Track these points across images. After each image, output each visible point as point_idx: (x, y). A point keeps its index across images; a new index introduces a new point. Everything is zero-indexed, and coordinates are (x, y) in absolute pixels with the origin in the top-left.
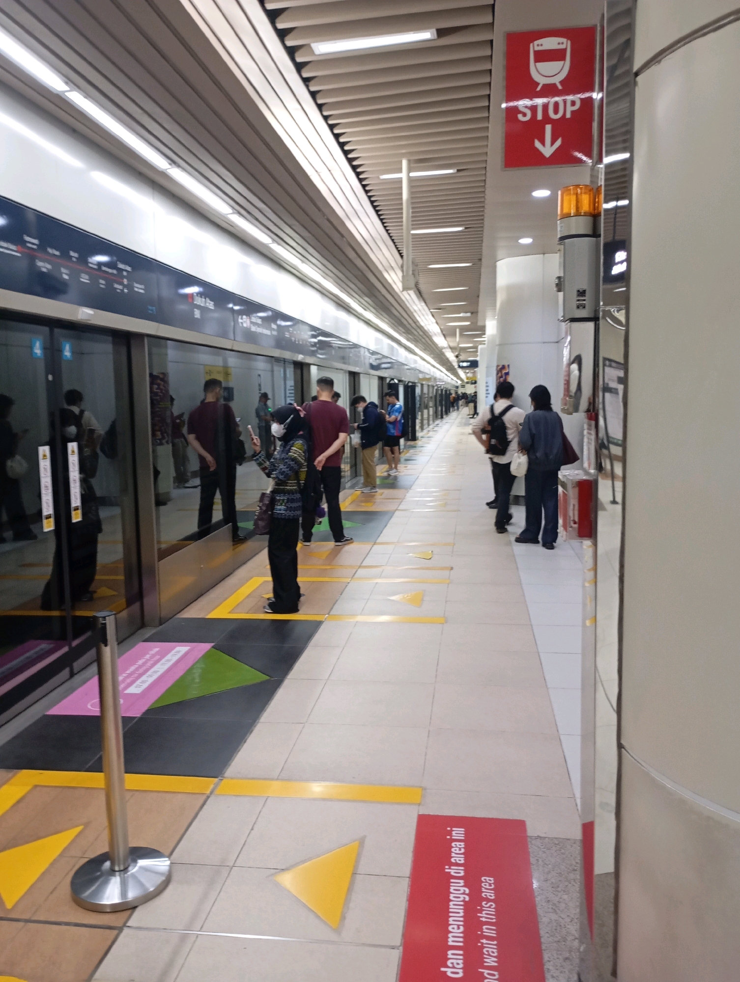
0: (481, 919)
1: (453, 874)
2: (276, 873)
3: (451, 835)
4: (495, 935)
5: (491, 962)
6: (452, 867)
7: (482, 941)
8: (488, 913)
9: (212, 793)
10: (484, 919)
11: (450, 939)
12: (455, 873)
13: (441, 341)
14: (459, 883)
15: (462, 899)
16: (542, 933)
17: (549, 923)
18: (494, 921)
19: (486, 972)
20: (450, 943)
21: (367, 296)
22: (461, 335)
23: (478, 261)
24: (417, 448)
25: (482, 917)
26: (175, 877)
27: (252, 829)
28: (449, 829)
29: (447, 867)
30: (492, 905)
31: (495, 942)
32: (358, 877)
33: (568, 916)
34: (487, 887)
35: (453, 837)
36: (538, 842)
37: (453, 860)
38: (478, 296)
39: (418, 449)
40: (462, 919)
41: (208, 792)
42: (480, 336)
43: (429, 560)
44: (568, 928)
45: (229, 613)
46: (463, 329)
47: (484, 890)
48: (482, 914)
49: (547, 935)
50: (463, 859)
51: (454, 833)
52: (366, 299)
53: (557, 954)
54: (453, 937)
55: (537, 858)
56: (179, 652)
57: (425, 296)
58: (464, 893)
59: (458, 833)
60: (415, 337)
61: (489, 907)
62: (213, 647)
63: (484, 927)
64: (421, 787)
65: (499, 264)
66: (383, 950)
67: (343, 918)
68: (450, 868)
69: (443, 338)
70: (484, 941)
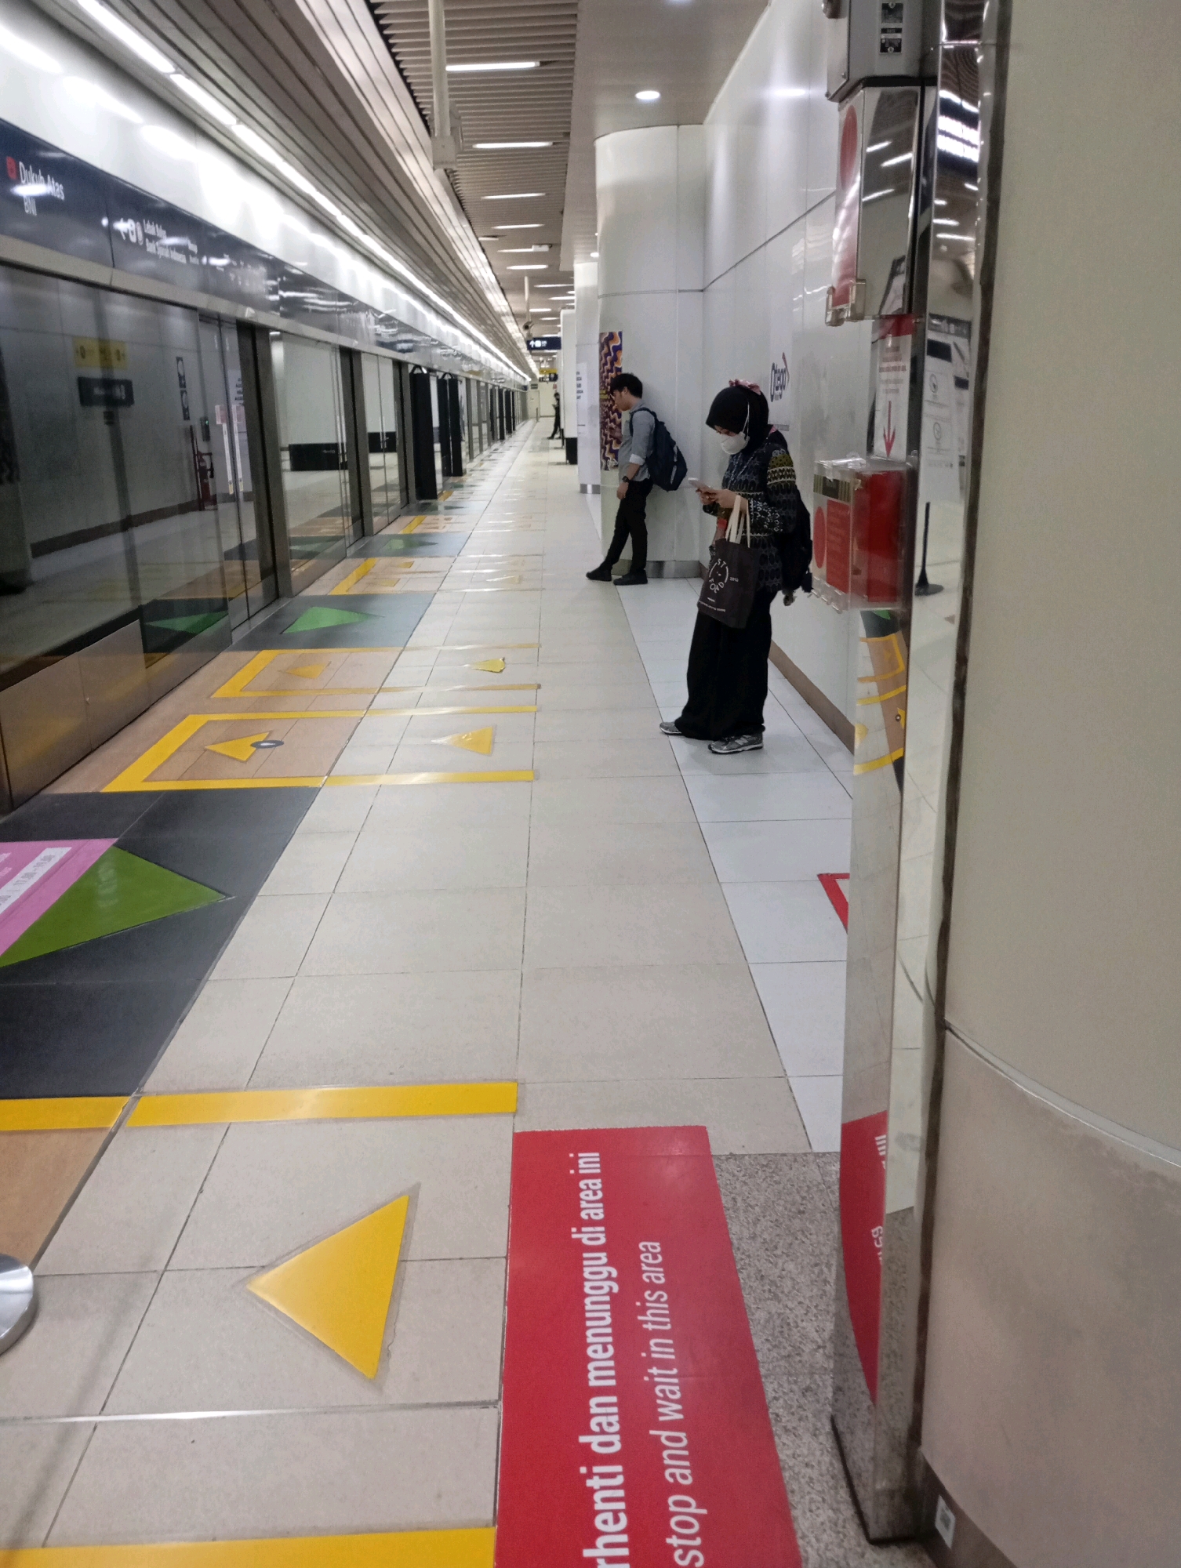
0: (645, 1326)
1: (585, 1242)
2: (250, 1276)
3: (577, 1168)
4: (673, 1357)
5: (670, 1413)
6: (584, 1229)
7: (650, 1371)
8: (655, 1313)
9: (119, 1126)
10: (650, 1327)
11: (592, 1374)
12: (590, 1239)
13: (497, 301)
14: (599, 1258)
15: (606, 1290)
16: (757, 1342)
17: (767, 1321)
18: (669, 1327)
19: (664, 1434)
20: (593, 1383)
21: (365, 200)
22: (532, 290)
23: (562, 137)
24: (465, 488)
25: (646, 1322)
26: (47, 1307)
27: (201, 1191)
28: (571, 1155)
29: (574, 1230)
30: (661, 1296)
31: (675, 1371)
32: (411, 1268)
33: (800, 1303)
34: (651, 1261)
35: (581, 1172)
36: (731, 1166)
37: (583, 1215)
38: (562, 212)
39: (466, 490)
40: (609, 1330)
41: (112, 1125)
42: (563, 291)
43: (499, 674)
44: (804, 1328)
45: (146, 780)
46: (536, 277)
47: (644, 1268)
48: (645, 1315)
49: (768, 1345)
50: (602, 1210)
51: (581, 1161)
52: (365, 206)
53: (789, 1382)
54: (597, 1369)
55: (733, 1195)
56: (49, 858)
57: (467, 207)
58: (609, 1278)
59: (589, 1162)
60: (454, 290)
61: (658, 1301)
62: (115, 845)
63: (652, 1342)
64: (516, 1081)
65: (600, 143)
66: (467, 1412)
67: (386, 1354)
68: (579, 1231)
69: (501, 295)
70: (654, 1371)
